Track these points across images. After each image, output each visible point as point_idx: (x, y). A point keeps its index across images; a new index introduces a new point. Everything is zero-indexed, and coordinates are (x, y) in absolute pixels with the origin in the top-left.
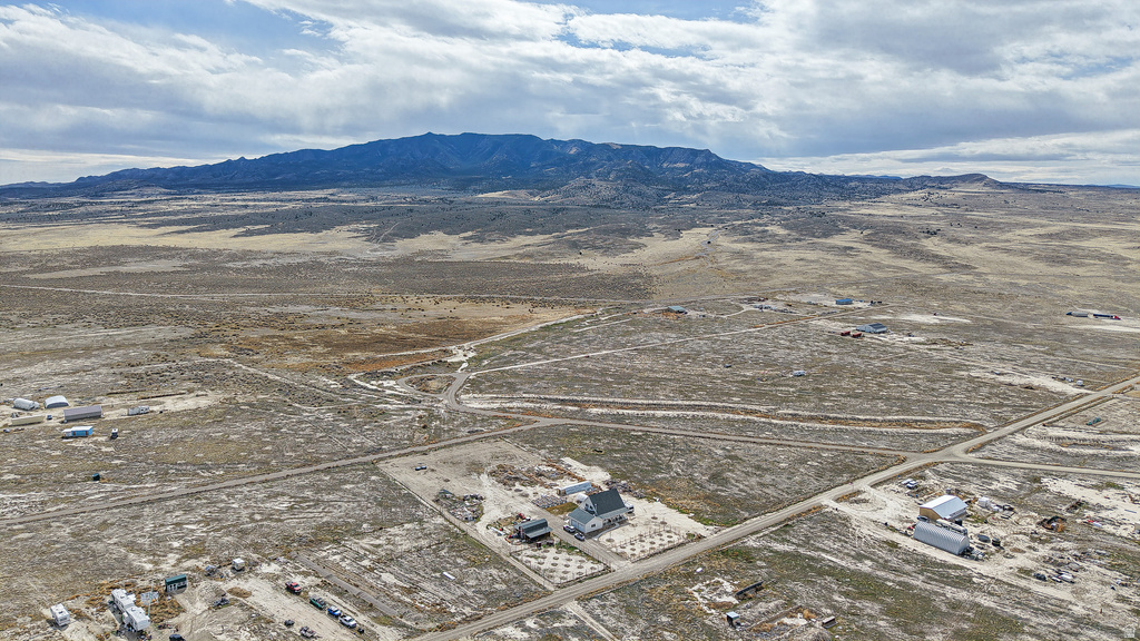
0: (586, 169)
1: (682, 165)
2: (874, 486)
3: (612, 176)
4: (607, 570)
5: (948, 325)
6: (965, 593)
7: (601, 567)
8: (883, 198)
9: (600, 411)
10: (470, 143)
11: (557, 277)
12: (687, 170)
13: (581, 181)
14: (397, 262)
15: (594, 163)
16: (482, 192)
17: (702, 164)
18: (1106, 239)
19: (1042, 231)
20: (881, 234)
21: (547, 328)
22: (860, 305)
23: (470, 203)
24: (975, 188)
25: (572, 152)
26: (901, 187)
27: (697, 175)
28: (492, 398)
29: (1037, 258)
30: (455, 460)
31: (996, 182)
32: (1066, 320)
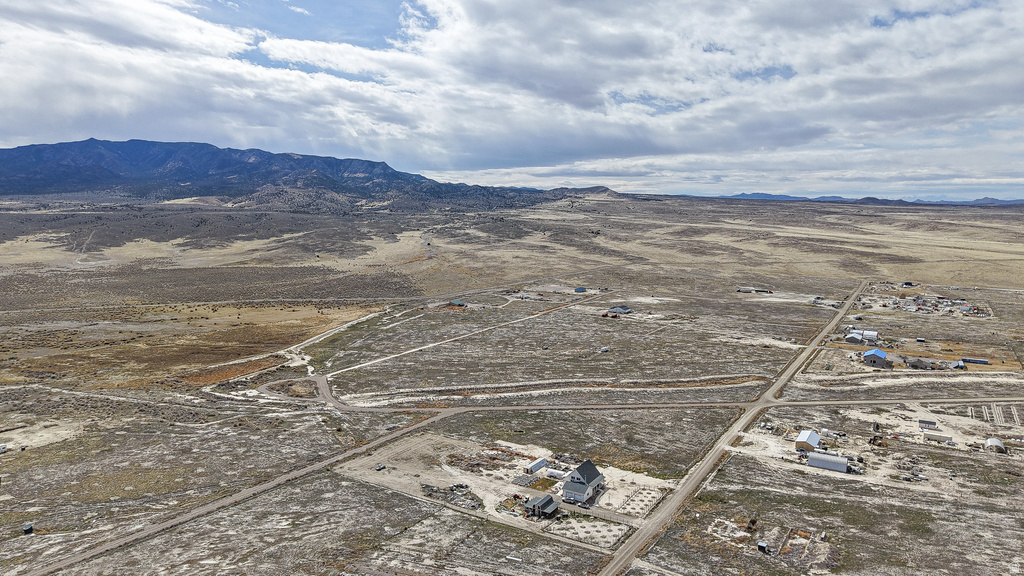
0: (269, 177)
1: (362, 175)
2: (746, 430)
3: (299, 184)
4: (632, 530)
5: (668, 304)
6: (876, 499)
7: (625, 528)
8: (538, 205)
9: (485, 396)
10: (137, 149)
11: (316, 279)
12: (369, 179)
13: (270, 188)
14: (121, 272)
15: (276, 172)
16: (165, 198)
17: (380, 174)
18: (715, 235)
19: (671, 230)
20: (562, 234)
21: (353, 328)
22: (593, 292)
23: (162, 210)
24: (602, 197)
25: (251, 161)
26: (548, 196)
27: (378, 185)
28: (372, 396)
29: (682, 251)
30: (405, 455)
31: (616, 193)
32: (740, 295)
